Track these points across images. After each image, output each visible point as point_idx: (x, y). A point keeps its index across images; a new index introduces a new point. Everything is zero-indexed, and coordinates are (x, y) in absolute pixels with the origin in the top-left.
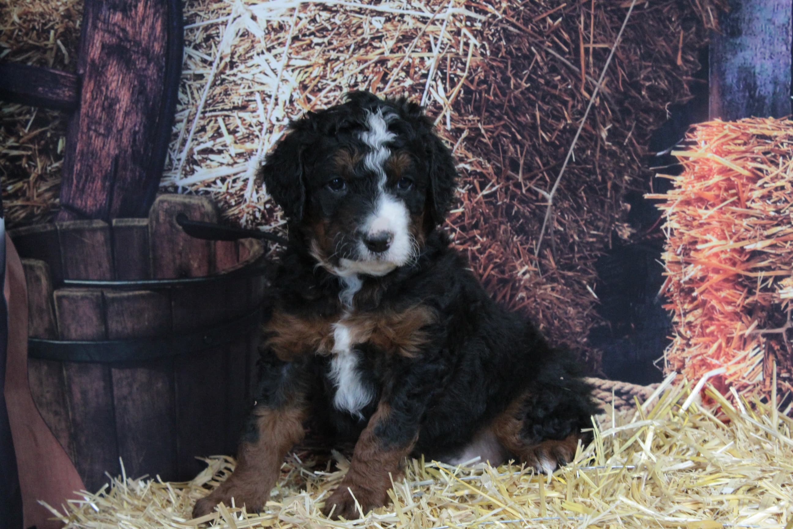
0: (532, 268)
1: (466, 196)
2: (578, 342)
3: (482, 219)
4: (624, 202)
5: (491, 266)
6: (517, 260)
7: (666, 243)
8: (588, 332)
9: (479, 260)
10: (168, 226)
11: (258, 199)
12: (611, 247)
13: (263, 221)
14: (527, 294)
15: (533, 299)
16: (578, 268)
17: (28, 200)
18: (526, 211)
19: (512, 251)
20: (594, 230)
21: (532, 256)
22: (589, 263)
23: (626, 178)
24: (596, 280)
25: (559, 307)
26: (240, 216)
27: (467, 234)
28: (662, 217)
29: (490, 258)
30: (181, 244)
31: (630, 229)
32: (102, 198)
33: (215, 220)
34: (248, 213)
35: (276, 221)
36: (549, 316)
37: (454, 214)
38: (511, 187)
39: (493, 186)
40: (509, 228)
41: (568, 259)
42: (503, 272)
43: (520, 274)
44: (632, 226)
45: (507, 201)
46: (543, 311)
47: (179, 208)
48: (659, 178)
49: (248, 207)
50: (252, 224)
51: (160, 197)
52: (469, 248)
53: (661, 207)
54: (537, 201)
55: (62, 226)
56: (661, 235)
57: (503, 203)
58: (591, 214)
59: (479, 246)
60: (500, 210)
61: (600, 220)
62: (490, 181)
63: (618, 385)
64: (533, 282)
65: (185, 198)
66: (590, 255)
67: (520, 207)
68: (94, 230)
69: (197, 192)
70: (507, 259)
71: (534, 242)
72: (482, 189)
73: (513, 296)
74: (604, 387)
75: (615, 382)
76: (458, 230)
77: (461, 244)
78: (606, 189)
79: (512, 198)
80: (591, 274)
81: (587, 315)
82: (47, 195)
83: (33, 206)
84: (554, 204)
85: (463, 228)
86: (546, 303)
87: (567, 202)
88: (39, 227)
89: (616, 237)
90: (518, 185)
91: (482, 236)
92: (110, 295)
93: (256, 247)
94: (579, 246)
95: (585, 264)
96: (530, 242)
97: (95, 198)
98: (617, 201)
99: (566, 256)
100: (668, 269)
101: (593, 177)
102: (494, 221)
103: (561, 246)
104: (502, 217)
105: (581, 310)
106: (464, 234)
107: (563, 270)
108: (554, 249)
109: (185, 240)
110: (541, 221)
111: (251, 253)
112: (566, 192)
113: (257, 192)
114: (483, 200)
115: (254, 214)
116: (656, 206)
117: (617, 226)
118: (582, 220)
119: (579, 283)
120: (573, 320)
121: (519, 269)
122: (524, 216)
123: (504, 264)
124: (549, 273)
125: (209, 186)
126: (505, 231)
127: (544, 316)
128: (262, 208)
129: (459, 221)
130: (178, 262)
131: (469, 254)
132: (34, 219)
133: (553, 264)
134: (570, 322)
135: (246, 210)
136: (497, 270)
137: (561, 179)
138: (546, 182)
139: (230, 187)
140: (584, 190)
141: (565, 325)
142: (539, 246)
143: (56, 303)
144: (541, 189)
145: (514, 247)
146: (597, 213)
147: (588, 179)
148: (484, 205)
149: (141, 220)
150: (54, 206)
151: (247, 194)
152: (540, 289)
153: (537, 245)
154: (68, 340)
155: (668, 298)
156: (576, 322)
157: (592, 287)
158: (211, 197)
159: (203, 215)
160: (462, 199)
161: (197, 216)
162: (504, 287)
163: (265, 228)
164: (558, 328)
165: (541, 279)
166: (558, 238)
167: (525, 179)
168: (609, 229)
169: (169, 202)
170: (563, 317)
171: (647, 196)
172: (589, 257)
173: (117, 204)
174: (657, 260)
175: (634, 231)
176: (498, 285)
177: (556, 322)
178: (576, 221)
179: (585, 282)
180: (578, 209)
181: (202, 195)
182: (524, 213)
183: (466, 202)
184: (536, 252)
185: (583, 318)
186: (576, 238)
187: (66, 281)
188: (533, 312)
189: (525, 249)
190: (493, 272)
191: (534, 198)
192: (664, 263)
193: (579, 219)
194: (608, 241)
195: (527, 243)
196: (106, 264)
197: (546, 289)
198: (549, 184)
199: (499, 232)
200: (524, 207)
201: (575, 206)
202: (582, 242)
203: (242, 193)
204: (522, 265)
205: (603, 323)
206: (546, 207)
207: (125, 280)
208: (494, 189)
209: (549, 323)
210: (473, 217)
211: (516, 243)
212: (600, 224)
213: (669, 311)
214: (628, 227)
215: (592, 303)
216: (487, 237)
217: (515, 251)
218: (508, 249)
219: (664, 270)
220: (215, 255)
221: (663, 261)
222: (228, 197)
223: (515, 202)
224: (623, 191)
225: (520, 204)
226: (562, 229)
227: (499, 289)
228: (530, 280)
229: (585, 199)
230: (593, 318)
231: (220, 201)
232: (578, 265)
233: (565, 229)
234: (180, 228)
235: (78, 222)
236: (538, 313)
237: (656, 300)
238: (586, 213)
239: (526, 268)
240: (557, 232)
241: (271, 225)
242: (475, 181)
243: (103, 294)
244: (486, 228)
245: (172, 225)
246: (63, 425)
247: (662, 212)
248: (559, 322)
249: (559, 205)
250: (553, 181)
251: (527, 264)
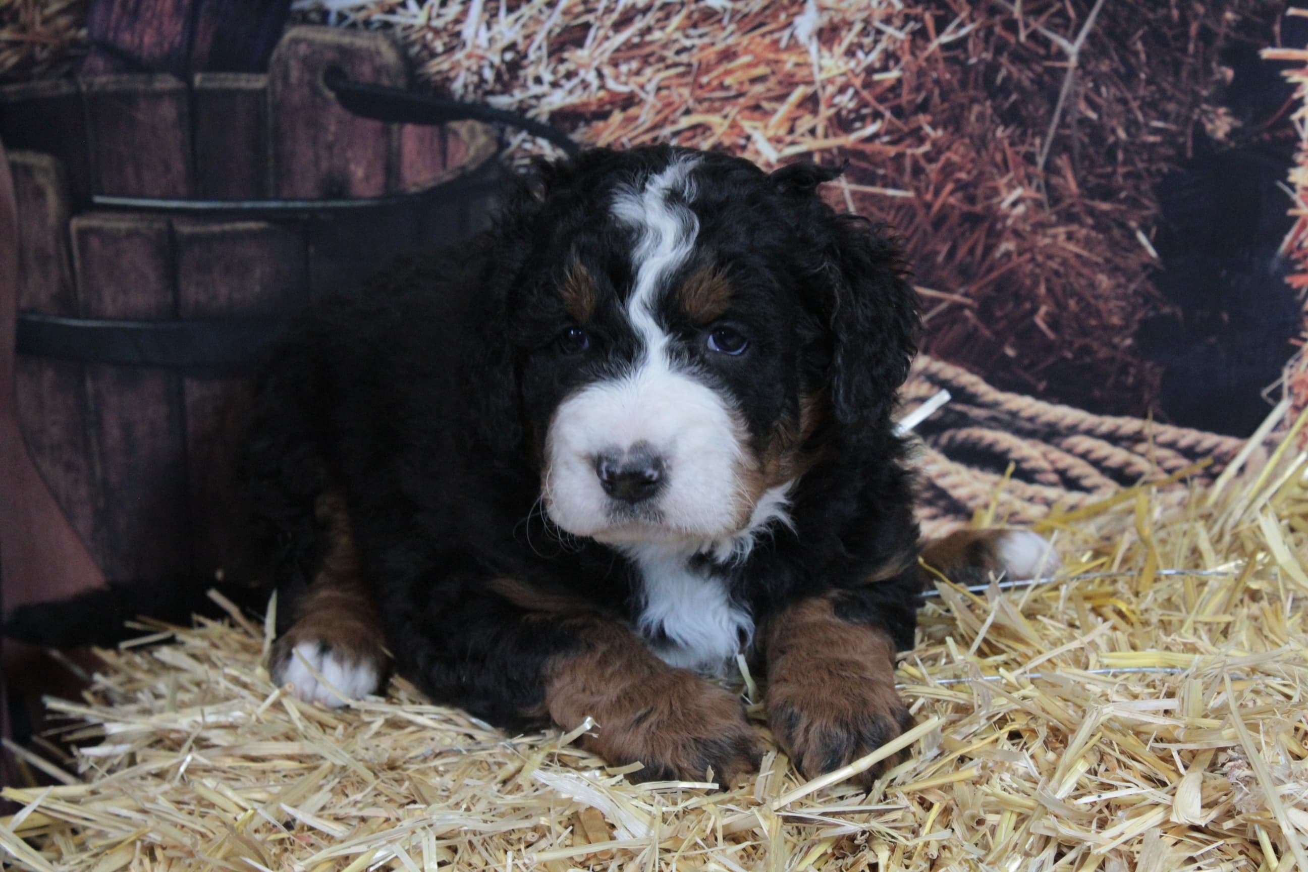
0: (1031, 193)
1: (907, 46)
2: (1115, 347)
3: (937, 92)
4: (1220, 64)
5: (950, 187)
6: (1002, 175)
7: (1299, 150)
8: (1135, 327)
9: (927, 175)
10: (306, 91)
11: (491, 41)
12: (1189, 154)
13: (498, 87)
14: (1018, 246)
15: (1028, 256)
16: (1123, 195)
17: (23, 29)
18: (1025, 77)
19: (993, 158)
20: (1159, 119)
21: (1031, 169)
22: (1145, 186)
23: (1229, 15)
24: (1156, 220)
25: (1080, 274)
26: (452, 74)
27: (906, 123)
28: (1296, 96)
29: (948, 170)
30: (333, 128)
31: (1229, 120)
32: (174, 30)
33: (401, 83)
34: (468, 69)
35: (524, 86)
36: (1058, 290)
37: (879, 82)
38: (998, 30)
39: (961, 25)
40: (989, 111)
41: (1101, 176)
42: (972, 200)
43: (1005, 205)
44: (1235, 113)
45: (987, 56)
46: (1048, 280)
47: (330, 55)
48: (1295, 18)
49: (469, 56)
50: (475, 92)
51: (292, 32)
52: (909, 151)
53: (1294, 77)
54: (1048, 57)
55: (90, 85)
56: (1290, 132)
57: (980, 61)
58: (1153, 88)
59: (926, 147)
60: (972, 76)
61: (1170, 99)
62: (956, 15)
63: (1189, 436)
64: (1031, 221)
65: (343, 34)
66: (1148, 170)
67: (1014, 70)
68: (158, 96)
69: (367, 23)
70: (981, 174)
71: (1038, 141)
72: (940, 30)
73: (989, 249)
74: (1162, 439)
75: (1185, 431)
76: (888, 115)
77: (892, 143)
78: (1185, 36)
79: (998, 51)
80: (1147, 208)
81: (1136, 292)
82: (63, 21)
83: (33, 44)
84: (1081, 65)
85: (898, 112)
86: (1054, 265)
87: (1107, 62)
88: (44, 87)
89: (1201, 136)
90: (1011, 26)
91: (934, 126)
92: (185, 229)
93: (482, 140)
94: (1126, 150)
95: (1137, 188)
96: (1029, 140)
97: (159, 31)
98: (1207, 62)
99: (1100, 171)
100: (1300, 203)
101: (1161, 12)
102: (960, 97)
103: (1091, 150)
104: (975, 88)
105: (1122, 280)
106: (899, 123)
107: (1092, 198)
108: (1077, 156)
109: (340, 122)
110: (1053, 98)
111: (472, 152)
112: (1106, 40)
113: (489, 26)
114: (940, 55)
115: (479, 73)
116: (1285, 73)
117: (1205, 112)
118: (1135, 99)
119: (1123, 226)
120: (1106, 300)
121: (1004, 192)
122: (1020, 88)
123: (974, 184)
124: (1064, 205)
125: (392, 11)
126: (981, 117)
127: (1049, 290)
128: (497, 60)
129: (891, 96)
130: (324, 165)
131: (908, 163)
132: (36, 70)
133: (1073, 185)
134: (1101, 305)
135: (466, 63)
136: (960, 195)
137: (1099, 15)
138: (1068, 19)
139: (434, 13)
140: (1143, 39)
141: (1088, 309)
142: (1046, 150)
143: (75, 244)
144: (1056, 32)
145: (996, 148)
146: (1165, 85)
147: (1151, 16)
148: (941, 65)
149: (253, 77)
150: (75, 43)
151: (468, 30)
152: (1045, 235)
153: (1042, 146)
154: (98, 318)
155: (1298, 261)
156: (1112, 304)
157: (1147, 233)
158: (394, 34)
159: (378, 70)
160: (899, 53)
161: (365, 71)
162: (972, 230)
163: (501, 101)
164: (1076, 317)
165: (1048, 215)
166: (1085, 134)
167: (1026, 13)
168: (1188, 119)
169: (310, 43)
170: (1088, 294)
171: (1268, 53)
172: (1145, 174)
173: (203, 44)
174: (1280, 184)
175: (1238, 124)
176: (960, 225)
177: (1072, 303)
178: (1124, 101)
179: (1133, 224)
180: (1128, 77)
181: (377, 29)
182: (1020, 81)
183: (906, 58)
184: (1041, 160)
185: (1124, 297)
186: (1122, 134)
187: (98, 199)
188: (1028, 282)
189: (1017, 153)
190: (952, 200)
191: (1042, 51)
192: (1294, 190)
193: (1129, 96)
194: (1185, 144)
195: (1023, 142)
196: (178, 166)
197: (1055, 237)
198: (1073, 25)
199: (968, 119)
200: (1020, 71)
201: (1122, 70)
202: (1132, 143)
203: (458, 28)
204: (1011, 187)
205: (1166, 310)
206: (1064, 70)
207: (216, 199)
208: (963, 32)
209: (1058, 304)
210: (918, 89)
211: (1001, 140)
212: (1171, 107)
213: (1298, 290)
214: (1226, 114)
215: (1145, 266)
216: (945, 128)
217: (998, 157)
218: (984, 153)
219: (1293, 205)
220: (399, 154)
221: (1292, 186)
222: (430, 36)
223: (1004, 59)
224: (1220, 43)
225: (1013, 62)
226: (1093, 115)
227: (963, 234)
228: (1025, 217)
229: (1143, 57)
230: (1147, 299)
231: (413, 44)
232: (1121, 189)
233: (1100, 117)
234: (331, 95)
235: (125, 77)
236: (1036, 284)
237: (1275, 265)
238: (1143, 84)
239: (1018, 192)
240: (1083, 122)
241: (512, 96)
242: (928, 16)
243: (170, 225)
244: (943, 111)
245: (315, 90)
246: (83, 492)
247: (1296, 86)
248: (1078, 303)
249: (1091, 66)
250: (1082, 17)
251: (1021, 184)
